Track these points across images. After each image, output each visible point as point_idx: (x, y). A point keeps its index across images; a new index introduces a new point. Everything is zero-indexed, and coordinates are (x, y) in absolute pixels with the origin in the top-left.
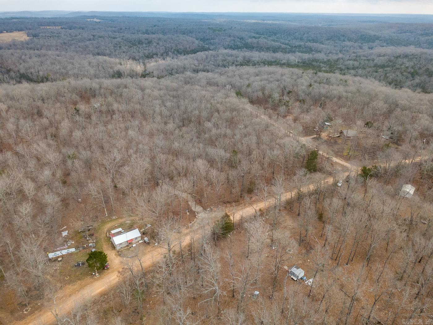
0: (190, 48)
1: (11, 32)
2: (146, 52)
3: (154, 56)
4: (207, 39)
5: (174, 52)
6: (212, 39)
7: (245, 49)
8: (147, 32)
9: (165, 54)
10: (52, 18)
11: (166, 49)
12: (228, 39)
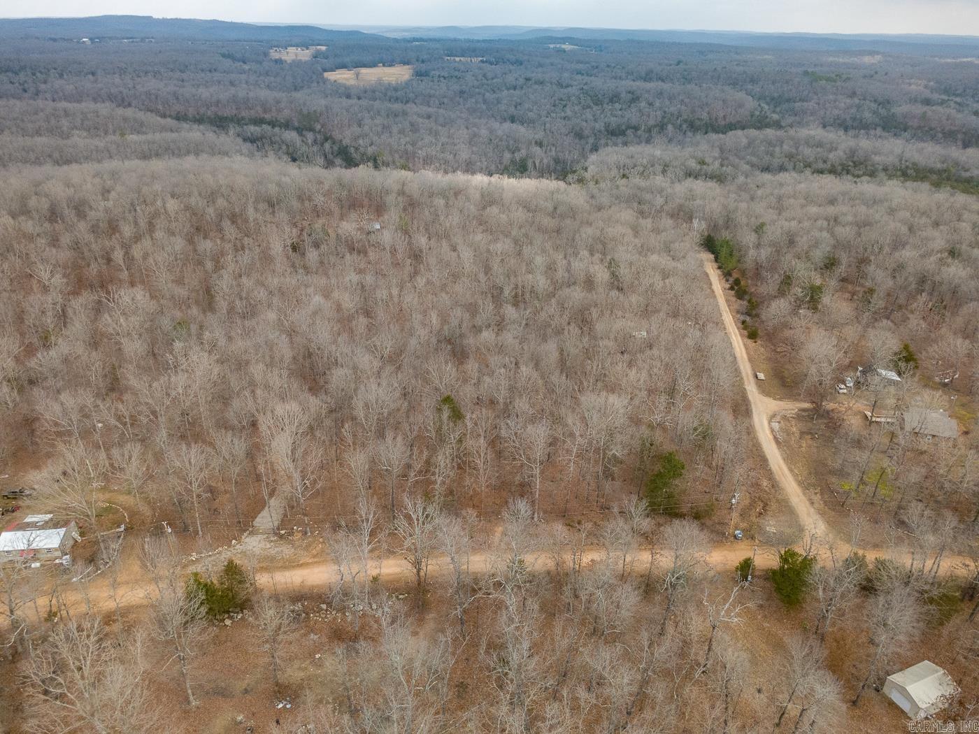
0: (725, 120)
1: (390, 66)
2: (614, 121)
3: (629, 132)
4: (788, 100)
5: (681, 126)
6: (802, 100)
7: (879, 131)
8: (648, 77)
9: (657, 129)
10: (484, 41)
11: (664, 117)
12: (844, 102)
